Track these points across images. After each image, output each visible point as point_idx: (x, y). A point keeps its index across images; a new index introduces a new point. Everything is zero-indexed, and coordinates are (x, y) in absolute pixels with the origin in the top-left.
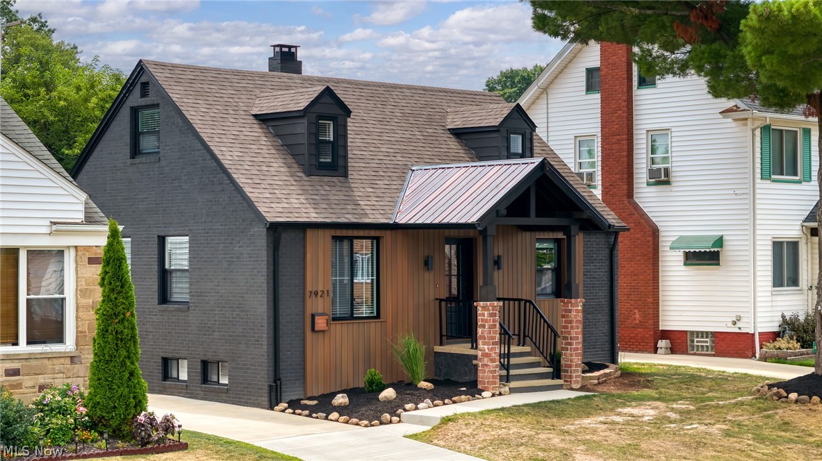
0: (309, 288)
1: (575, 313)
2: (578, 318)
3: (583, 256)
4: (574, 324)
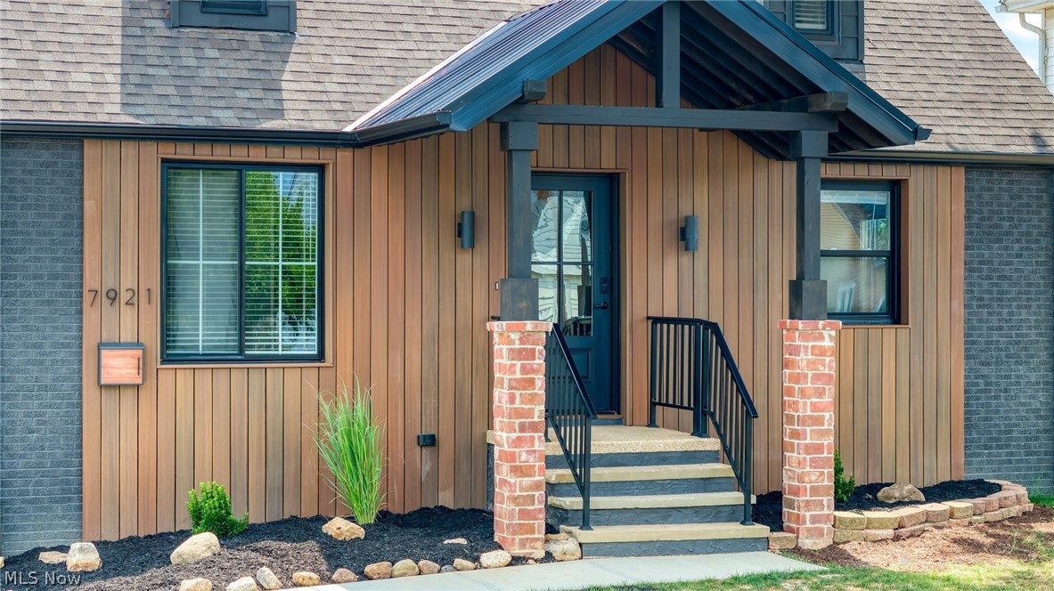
0: (90, 281)
1: (810, 357)
2: (822, 369)
3: (966, 224)
4: (809, 385)
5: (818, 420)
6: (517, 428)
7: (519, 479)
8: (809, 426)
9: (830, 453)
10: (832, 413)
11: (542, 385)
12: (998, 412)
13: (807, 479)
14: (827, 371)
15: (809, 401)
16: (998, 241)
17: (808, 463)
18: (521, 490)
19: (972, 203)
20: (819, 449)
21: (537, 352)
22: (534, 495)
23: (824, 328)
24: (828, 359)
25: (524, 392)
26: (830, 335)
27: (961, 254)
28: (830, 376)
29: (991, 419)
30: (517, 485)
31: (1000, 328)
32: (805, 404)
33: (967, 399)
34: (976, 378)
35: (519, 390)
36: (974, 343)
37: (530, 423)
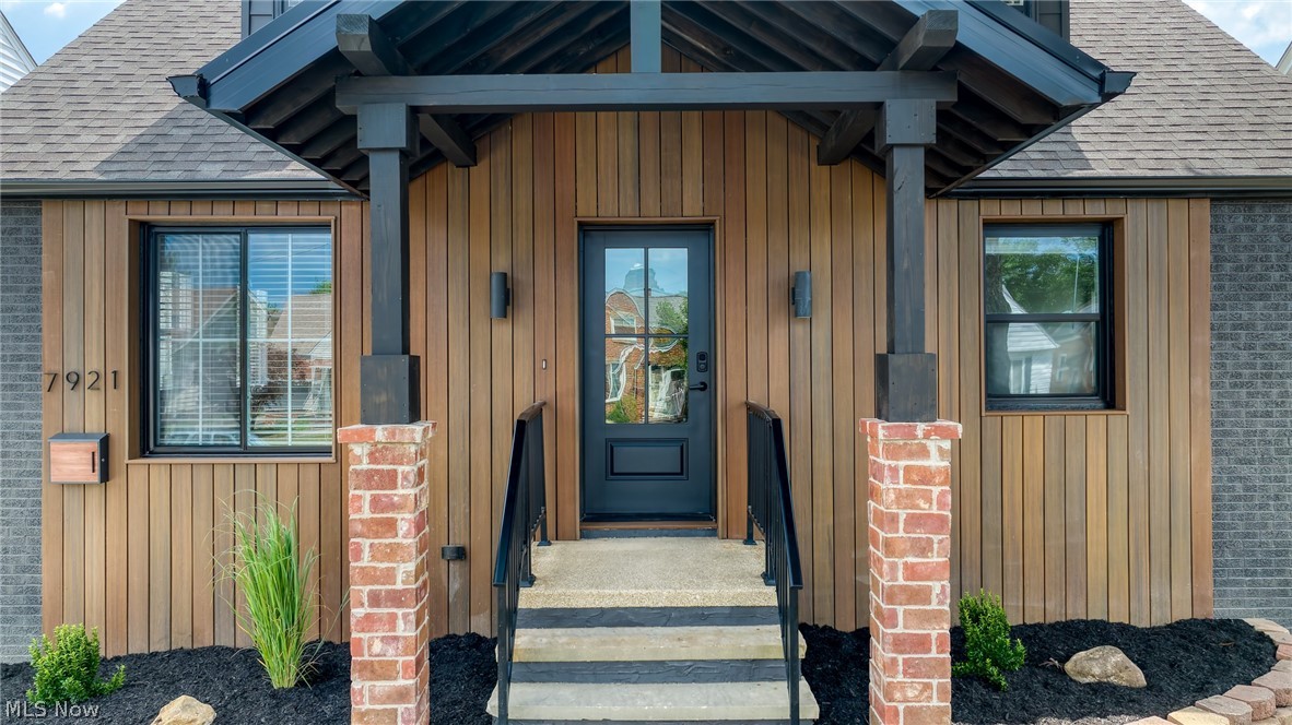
1: (902, 486)
2: (927, 506)
3: (1213, 276)
4: (901, 533)
5: (920, 596)
6: (365, 600)
7: (368, 684)
8: (901, 604)
9: (943, 652)
10: (947, 583)
11: (409, 529)
12: (1265, 526)
13: (898, 695)
14: (935, 510)
15: (900, 562)
16: (1262, 297)
17: (901, 668)
18: (373, 699)
19: (1222, 247)
20: (922, 643)
21: (400, 477)
22: (396, 710)
23: (927, 436)
24: (936, 490)
25: (376, 541)
26: (940, 449)
27: (1206, 316)
28: (942, 519)
29: (1255, 535)
30: (366, 694)
31: (1268, 414)
32: (893, 567)
33: (1217, 508)
34: (1230, 480)
35: (368, 538)
36: (1225, 434)
37: (388, 592)
